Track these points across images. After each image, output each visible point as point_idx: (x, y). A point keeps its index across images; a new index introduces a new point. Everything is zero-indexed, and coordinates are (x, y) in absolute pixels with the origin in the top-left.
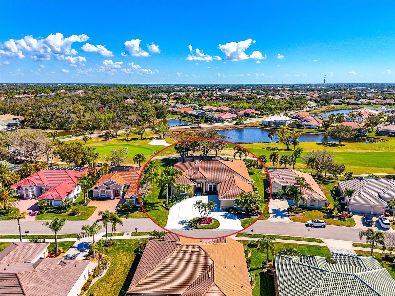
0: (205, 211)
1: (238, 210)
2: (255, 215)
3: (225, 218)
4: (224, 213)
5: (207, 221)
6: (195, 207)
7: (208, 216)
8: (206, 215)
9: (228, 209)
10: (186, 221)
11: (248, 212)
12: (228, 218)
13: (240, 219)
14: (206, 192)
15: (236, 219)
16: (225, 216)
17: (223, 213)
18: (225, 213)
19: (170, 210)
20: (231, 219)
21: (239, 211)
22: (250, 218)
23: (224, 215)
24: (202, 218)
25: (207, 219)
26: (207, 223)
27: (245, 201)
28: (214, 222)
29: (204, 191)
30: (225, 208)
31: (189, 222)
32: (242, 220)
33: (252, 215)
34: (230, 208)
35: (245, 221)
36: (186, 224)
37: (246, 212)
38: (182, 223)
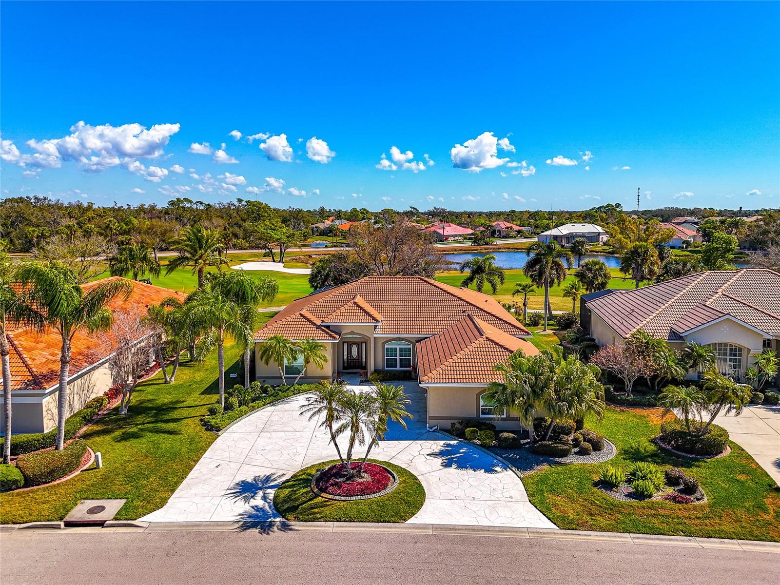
0: (355, 428)
1: (502, 431)
2: (577, 450)
3: (447, 465)
4: (442, 442)
5: (367, 478)
6: (308, 414)
7: (368, 457)
8: (359, 452)
9: (458, 426)
10: (268, 479)
11: (543, 439)
12: (462, 465)
13: (518, 468)
14: (376, 371)
15: (498, 469)
16: (449, 458)
17: (438, 445)
18: (448, 445)
19: (220, 433)
20: (475, 468)
21: (506, 434)
22: (560, 464)
23: (441, 454)
24: (343, 466)
25: (365, 472)
26: (366, 490)
27: (537, 390)
28: (396, 485)
29: (371, 367)
30: (447, 424)
31: (280, 487)
32: (528, 473)
33: (565, 453)
34: (467, 422)
35: (543, 480)
36: (264, 498)
37: (535, 441)
38: (246, 489)
